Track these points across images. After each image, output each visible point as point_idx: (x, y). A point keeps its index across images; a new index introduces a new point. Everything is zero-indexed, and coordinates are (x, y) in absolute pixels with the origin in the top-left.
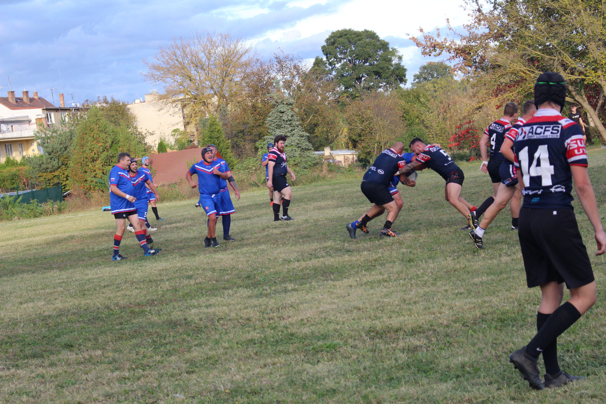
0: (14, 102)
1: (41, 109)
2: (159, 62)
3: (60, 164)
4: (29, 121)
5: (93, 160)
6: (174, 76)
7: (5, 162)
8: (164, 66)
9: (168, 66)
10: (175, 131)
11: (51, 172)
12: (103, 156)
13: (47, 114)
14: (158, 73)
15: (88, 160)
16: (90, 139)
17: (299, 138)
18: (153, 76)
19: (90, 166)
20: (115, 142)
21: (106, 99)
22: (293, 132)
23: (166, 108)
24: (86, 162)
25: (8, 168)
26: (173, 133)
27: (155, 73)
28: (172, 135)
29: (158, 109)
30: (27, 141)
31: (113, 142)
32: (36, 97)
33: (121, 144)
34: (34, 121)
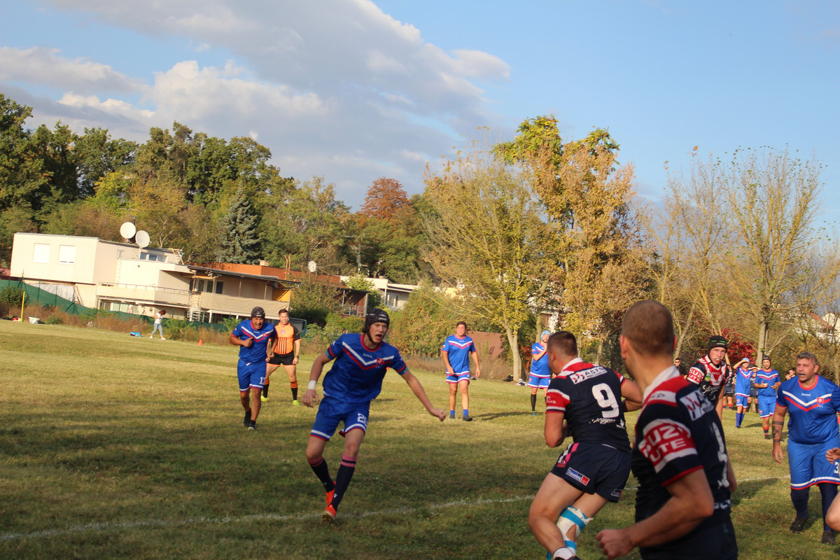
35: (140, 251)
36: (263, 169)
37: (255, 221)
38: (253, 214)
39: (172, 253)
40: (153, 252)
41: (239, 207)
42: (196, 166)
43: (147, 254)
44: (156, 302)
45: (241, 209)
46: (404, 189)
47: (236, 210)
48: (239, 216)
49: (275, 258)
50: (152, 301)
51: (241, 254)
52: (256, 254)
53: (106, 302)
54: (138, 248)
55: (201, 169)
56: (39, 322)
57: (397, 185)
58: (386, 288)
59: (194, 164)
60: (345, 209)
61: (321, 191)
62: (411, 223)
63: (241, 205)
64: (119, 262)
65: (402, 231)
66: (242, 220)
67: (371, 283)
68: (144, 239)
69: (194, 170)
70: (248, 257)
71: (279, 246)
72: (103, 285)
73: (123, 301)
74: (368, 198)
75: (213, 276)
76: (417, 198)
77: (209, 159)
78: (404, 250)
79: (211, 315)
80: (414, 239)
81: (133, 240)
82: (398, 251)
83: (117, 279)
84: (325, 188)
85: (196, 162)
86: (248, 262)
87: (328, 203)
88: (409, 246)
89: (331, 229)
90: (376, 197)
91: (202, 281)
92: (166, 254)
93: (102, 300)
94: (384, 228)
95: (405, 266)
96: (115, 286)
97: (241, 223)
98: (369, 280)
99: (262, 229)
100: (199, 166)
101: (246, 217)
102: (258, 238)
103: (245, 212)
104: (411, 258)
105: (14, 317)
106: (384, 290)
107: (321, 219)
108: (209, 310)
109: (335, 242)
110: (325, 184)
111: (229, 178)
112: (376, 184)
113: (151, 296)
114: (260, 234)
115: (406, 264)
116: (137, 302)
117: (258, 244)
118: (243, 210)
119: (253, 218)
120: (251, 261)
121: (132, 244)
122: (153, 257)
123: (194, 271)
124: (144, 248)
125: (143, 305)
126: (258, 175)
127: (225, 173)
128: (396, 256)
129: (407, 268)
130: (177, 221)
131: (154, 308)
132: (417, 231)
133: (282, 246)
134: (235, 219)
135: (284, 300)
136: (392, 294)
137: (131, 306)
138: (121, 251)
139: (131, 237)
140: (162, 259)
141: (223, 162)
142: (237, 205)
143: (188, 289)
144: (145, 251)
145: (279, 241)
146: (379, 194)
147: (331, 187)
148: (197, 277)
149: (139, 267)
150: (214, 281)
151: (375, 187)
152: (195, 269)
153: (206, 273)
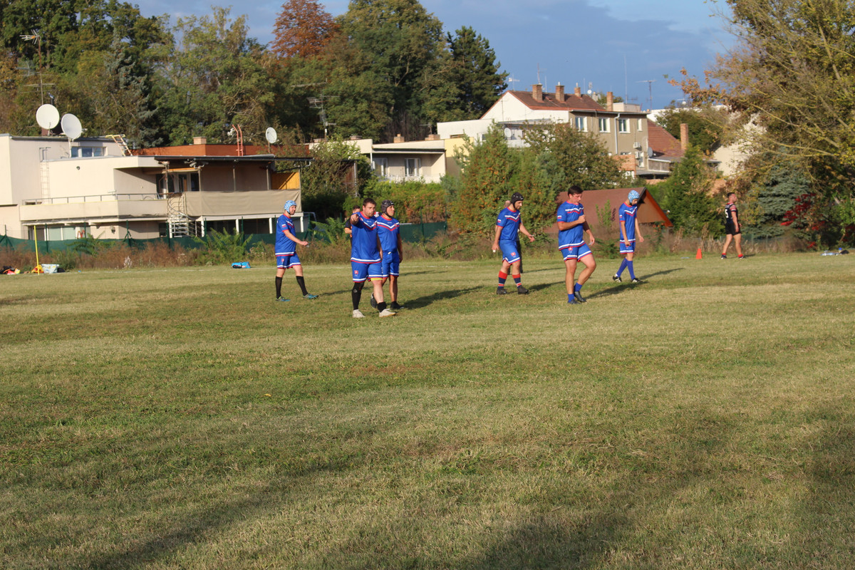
0: (540, 100)
5: (485, 192)
12: (497, 188)
13: (578, 119)
15: (477, 192)
16: (484, 165)
17: (792, 185)
19: (481, 199)
20: (515, 171)
22: (787, 177)
24: (477, 194)
31: (511, 173)
32: (577, 94)
33: (521, 174)
35: (70, 145)
36: (116, 9)
37: (145, 84)
38: (141, 73)
39: (113, 141)
40: (89, 144)
41: (119, 67)
42: (16, 19)
43: (78, 148)
44: (121, 217)
45: (123, 69)
46: (327, 11)
47: (117, 71)
48: (122, 80)
49: (185, 133)
50: (115, 217)
51: (136, 134)
52: (155, 131)
53: (37, 228)
54: (67, 140)
55: (23, 22)
56: (59, 270)
57: (316, 6)
58: (371, 152)
59: (13, 16)
60: (261, 49)
61: (227, 27)
62: (349, 58)
63: (123, 63)
64: (44, 166)
65: (341, 69)
66: (127, 84)
67: (353, 147)
68: (74, 127)
69: (15, 25)
70: (146, 138)
71: (186, 115)
72: (28, 204)
73: (66, 223)
74: (277, 31)
75: (197, 166)
76: (342, 20)
77: (33, 6)
78: (349, 96)
79: (202, 224)
80: (362, 78)
81: (58, 130)
82: (343, 99)
83: (45, 192)
84: (232, 22)
85: (14, 13)
86: (146, 144)
87: (238, 43)
88: (357, 89)
89: (254, 80)
90: (288, 27)
91: (182, 176)
92: (105, 144)
93: (29, 227)
94: (316, 69)
95: (356, 119)
96: (46, 203)
97: (126, 89)
98: (348, 143)
99: (158, 93)
100: (20, 18)
101: (133, 79)
102: (155, 108)
103: (129, 71)
104: (363, 106)
105: (6, 268)
106: (368, 155)
107: (238, 66)
108: (198, 217)
109: (263, 99)
110: (232, 18)
111: (67, 30)
112: (287, 8)
113: (111, 208)
114: (157, 101)
115: (358, 116)
116: (90, 222)
117: (155, 117)
118: (127, 70)
119: (142, 79)
120: (150, 143)
121: (56, 137)
122: (87, 152)
123: (166, 163)
124: (76, 140)
125: (98, 225)
126: (108, 19)
127: (60, 23)
128: (342, 106)
129: (359, 121)
130: (72, 97)
131: (117, 227)
132: (362, 68)
133: (190, 115)
134: (117, 84)
135: (291, 188)
136: (378, 159)
137: (78, 229)
138: (43, 150)
139: (54, 125)
140: (99, 152)
141: (54, 7)
142: (116, 64)
143: (156, 192)
144: (77, 144)
145: (186, 107)
146: (293, 23)
147: (240, 21)
148: (170, 171)
149: (78, 168)
150: (199, 172)
151: (285, 13)
152: (166, 161)
153: (186, 162)
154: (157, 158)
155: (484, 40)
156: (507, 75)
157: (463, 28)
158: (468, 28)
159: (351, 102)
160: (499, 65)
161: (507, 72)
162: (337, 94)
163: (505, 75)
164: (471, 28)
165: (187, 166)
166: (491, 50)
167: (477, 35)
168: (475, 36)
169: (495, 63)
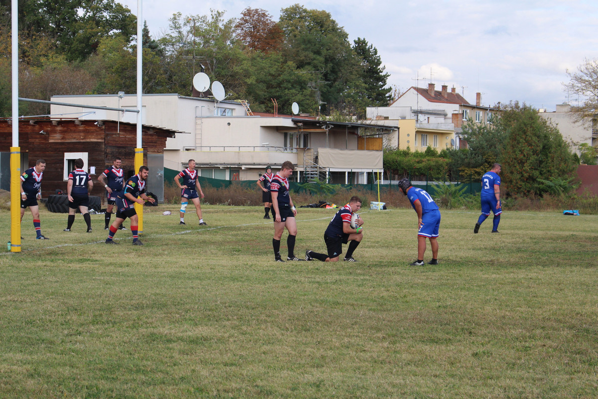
0: (433, 95)
1: (458, 105)
2: (581, 74)
3: (484, 161)
4: (445, 115)
6: (594, 90)
7: (426, 151)
8: (587, 78)
9: (591, 79)
10: (583, 145)
11: (473, 167)
12: (532, 159)
13: (463, 111)
14: (579, 85)
15: (516, 161)
18: (573, 86)
21: (518, 103)
23: (581, 121)
25: (428, 158)
26: (580, 147)
27: (577, 85)
28: (579, 149)
29: (573, 121)
30: (442, 134)
32: (453, 93)
34: (450, 115)
39: (240, 105)
40: (223, 105)
54: (214, 102)
57: (264, 15)
61: (220, 25)
64: (198, 121)
65: (291, 63)
68: (219, 91)
72: (187, 150)
75: (326, 128)
81: (208, 93)
83: (198, 141)
84: (225, 22)
92: (235, 107)
95: (303, 100)
96: (198, 150)
108: (325, 168)
110: (224, 19)
112: (245, 15)
116: (244, 167)
123: (300, 124)
124: (220, 102)
125: (248, 170)
132: (305, 63)
135: (375, 150)
139: (206, 89)
149: (229, 124)
150: (327, 133)
151: (243, 18)
152: (300, 122)
153: (318, 125)
154: (292, 121)
155: (375, 49)
156: (388, 76)
157: (359, 39)
158: (362, 39)
159: (298, 87)
160: (384, 68)
161: (389, 74)
162: (289, 82)
163: (387, 76)
164: (364, 39)
165: (320, 127)
166: (378, 57)
167: (369, 45)
168: (366, 45)
169: (381, 67)
